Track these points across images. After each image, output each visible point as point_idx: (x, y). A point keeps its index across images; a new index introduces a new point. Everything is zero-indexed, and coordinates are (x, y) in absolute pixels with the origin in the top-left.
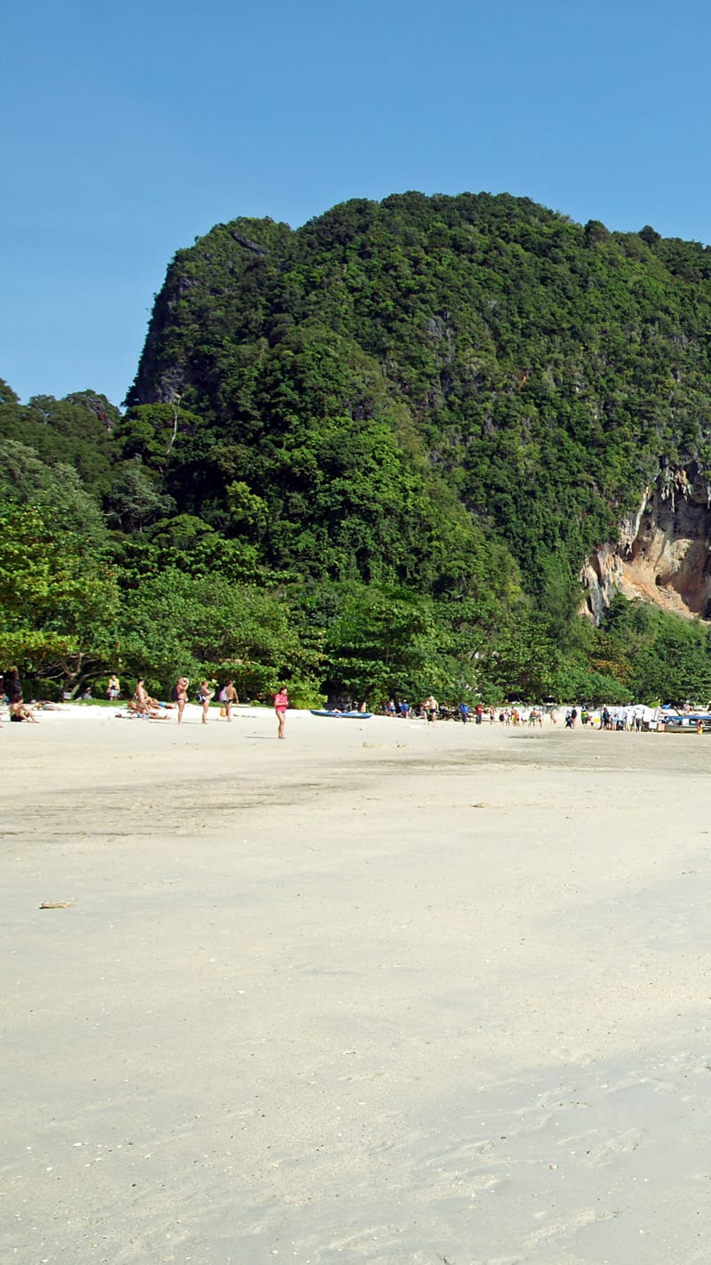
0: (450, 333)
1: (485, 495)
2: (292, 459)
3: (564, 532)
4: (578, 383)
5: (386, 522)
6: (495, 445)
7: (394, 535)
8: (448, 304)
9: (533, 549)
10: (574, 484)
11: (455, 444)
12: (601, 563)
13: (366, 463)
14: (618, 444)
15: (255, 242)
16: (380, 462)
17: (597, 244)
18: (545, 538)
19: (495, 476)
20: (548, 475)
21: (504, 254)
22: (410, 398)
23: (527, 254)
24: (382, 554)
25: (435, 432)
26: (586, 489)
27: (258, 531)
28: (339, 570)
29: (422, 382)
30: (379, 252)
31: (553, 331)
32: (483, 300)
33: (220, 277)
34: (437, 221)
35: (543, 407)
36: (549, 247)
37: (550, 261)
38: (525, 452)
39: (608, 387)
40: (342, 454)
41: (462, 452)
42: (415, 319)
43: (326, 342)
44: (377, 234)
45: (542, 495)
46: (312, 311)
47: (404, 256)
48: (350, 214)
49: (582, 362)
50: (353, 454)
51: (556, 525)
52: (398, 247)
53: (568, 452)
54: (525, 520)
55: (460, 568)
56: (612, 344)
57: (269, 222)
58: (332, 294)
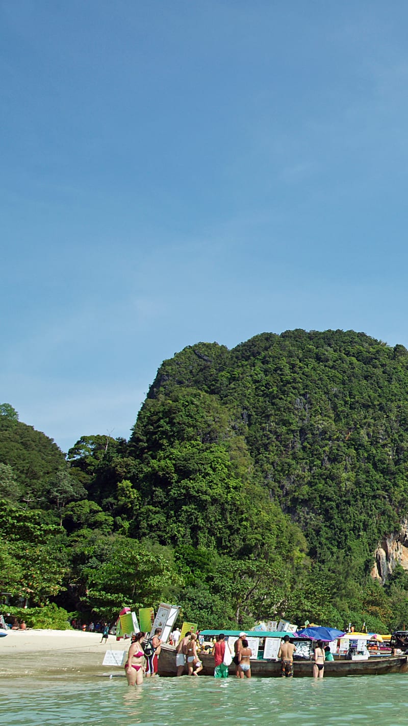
0: (308, 406)
1: (320, 502)
2: (159, 467)
3: (366, 527)
4: (381, 436)
5: (213, 508)
6: (329, 472)
7: (218, 517)
8: (309, 390)
9: (346, 536)
10: (374, 497)
11: (304, 472)
12: (388, 546)
13: (205, 469)
14: (403, 474)
15: (206, 356)
16: (214, 470)
17: (400, 357)
18: (354, 529)
19: (327, 491)
20: (358, 491)
21: (345, 362)
22: (280, 444)
23: (358, 363)
24: (208, 528)
25: (294, 464)
26: (381, 500)
27: (133, 513)
28: (178, 538)
29: (289, 434)
30: (273, 361)
31: (369, 406)
32: (329, 388)
33: (184, 375)
34: (310, 345)
35: (359, 450)
36: (372, 359)
37: (371, 366)
38: (346, 477)
39: (399, 439)
40: (190, 464)
41: (309, 476)
42: (288, 398)
43: (194, 396)
44: (274, 351)
45: (354, 503)
46: (231, 393)
47: (287, 363)
48: (261, 340)
49: (384, 424)
50: (197, 464)
51: (361, 522)
52: (284, 358)
53: (372, 478)
54: (342, 518)
55: (256, 539)
56: (403, 414)
57: (216, 345)
58: (243, 384)
